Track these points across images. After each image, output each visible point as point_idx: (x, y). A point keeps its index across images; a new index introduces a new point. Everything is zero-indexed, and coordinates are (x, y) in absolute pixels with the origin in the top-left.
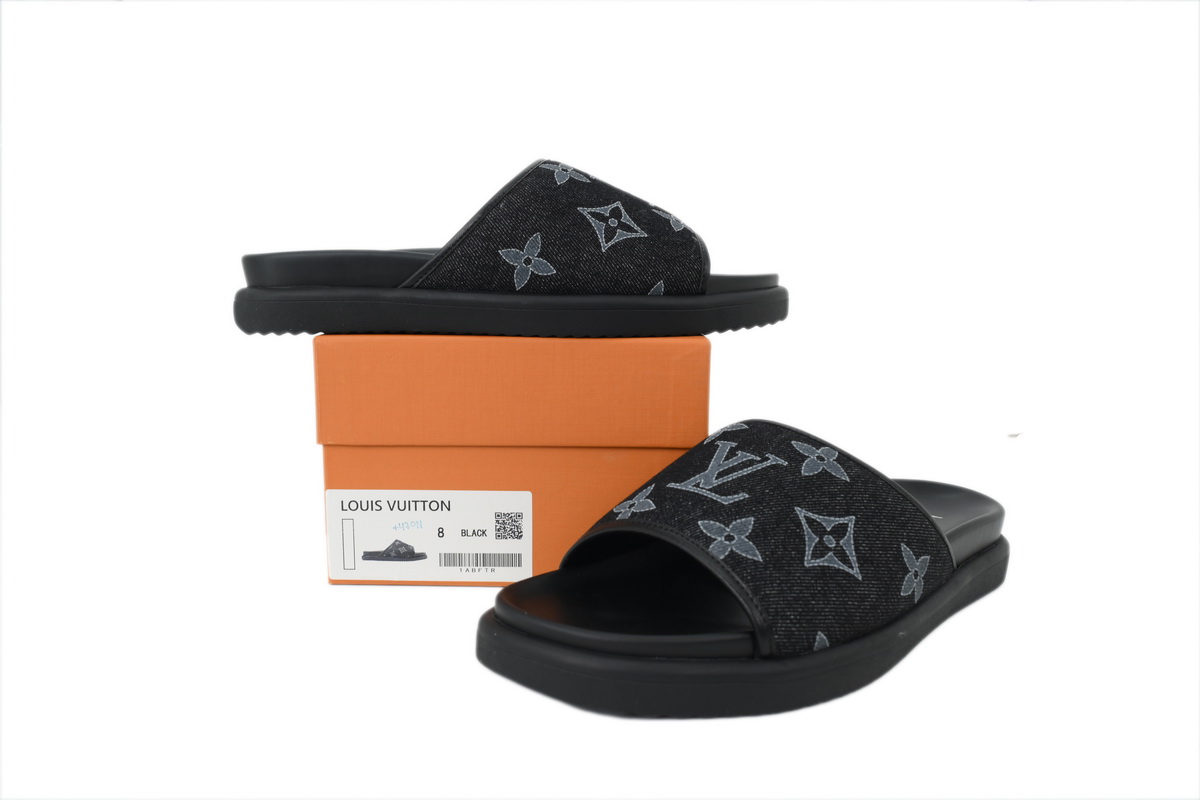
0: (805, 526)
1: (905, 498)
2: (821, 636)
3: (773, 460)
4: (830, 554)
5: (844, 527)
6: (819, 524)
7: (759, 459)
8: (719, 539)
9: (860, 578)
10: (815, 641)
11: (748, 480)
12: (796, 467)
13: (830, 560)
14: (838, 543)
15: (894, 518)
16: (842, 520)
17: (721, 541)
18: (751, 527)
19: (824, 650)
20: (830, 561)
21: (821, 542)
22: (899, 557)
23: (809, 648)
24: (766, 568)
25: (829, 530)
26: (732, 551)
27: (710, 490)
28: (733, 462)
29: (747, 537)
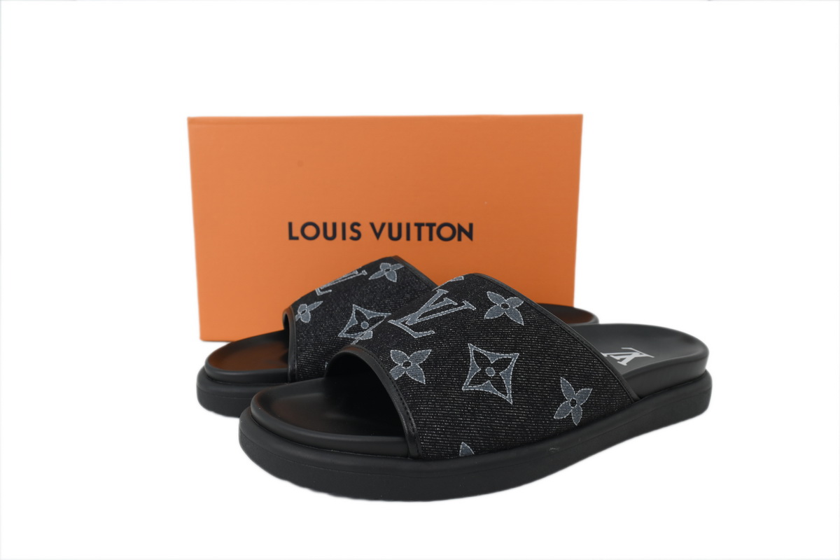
0: (472, 358)
1: (576, 340)
2: (464, 446)
3: (467, 305)
4: (488, 381)
5: (507, 361)
6: (486, 358)
7: (456, 304)
8: (399, 364)
9: (511, 403)
10: (459, 450)
11: (441, 320)
12: (482, 312)
13: (488, 387)
14: (497, 374)
15: (558, 356)
16: (506, 356)
17: (400, 366)
18: (427, 357)
19: (468, 456)
20: (486, 388)
21: (483, 372)
22: (556, 387)
23: (455, 454)
24: (426, 390)
25: (492, 363)
26: (405, 374)
27: (410, 327)
28: (438, 306)
29: (420, 365)
